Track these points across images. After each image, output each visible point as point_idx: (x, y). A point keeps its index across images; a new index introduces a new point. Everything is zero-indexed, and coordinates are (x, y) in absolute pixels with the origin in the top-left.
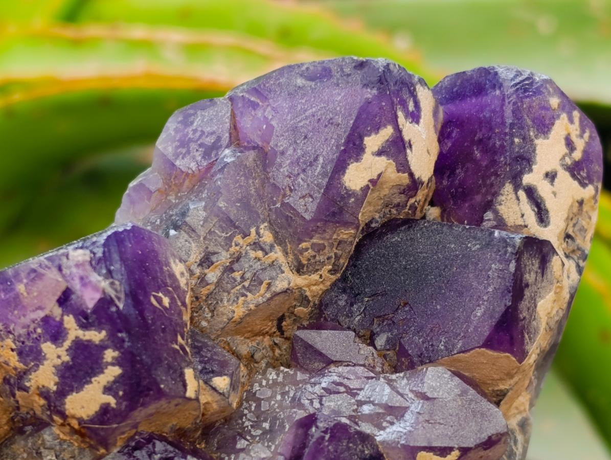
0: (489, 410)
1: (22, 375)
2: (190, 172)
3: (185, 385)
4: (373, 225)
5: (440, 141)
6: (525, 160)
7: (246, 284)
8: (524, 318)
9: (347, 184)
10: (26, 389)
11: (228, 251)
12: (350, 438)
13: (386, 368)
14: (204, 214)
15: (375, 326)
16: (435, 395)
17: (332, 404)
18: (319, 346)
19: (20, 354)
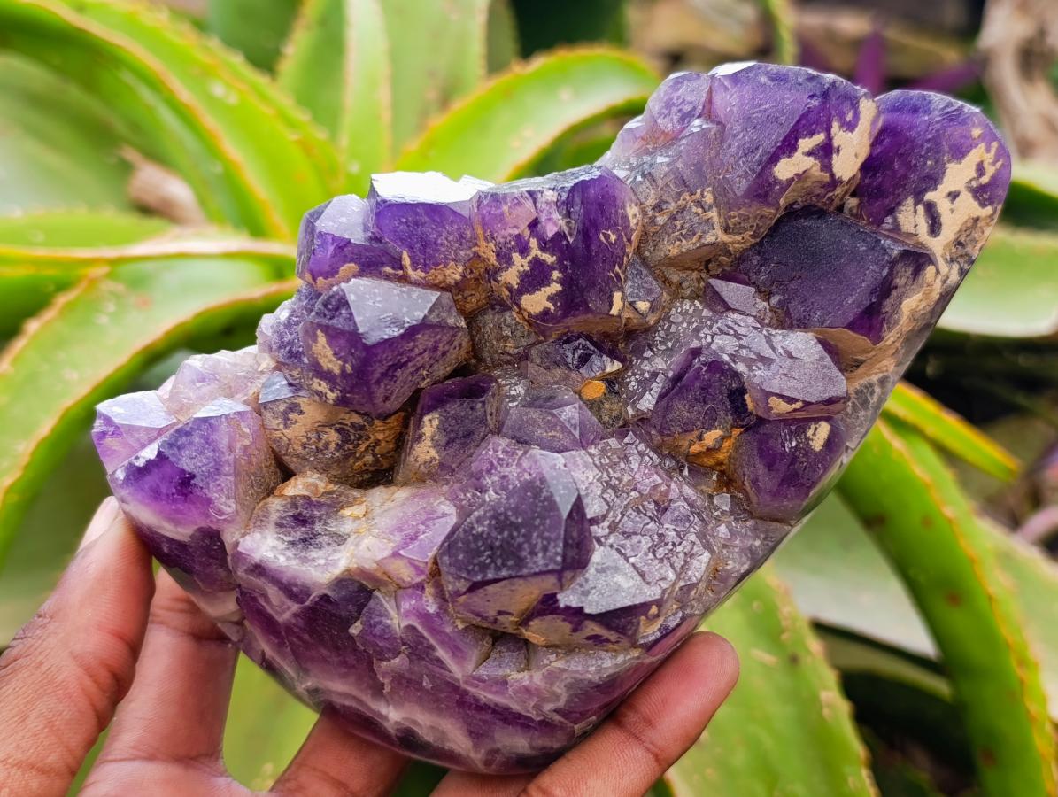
0: (837, 376)
1: (497, 271)
2: (666, 131)
3: (611, 305)
4: (795, 207)
5: (873, 145)
6: (933, 180)
7: (684, 232)
8: (886, 312)
9: (776, 174)
10: (498, 282)
11: (676, 202)
12: (723, 372)
13: (774, 321)
14: (666, 169)
15: (774, 287)
16: (798, 356)
17: (720, 342)
18: (724, 294)
19: (498, 256)
